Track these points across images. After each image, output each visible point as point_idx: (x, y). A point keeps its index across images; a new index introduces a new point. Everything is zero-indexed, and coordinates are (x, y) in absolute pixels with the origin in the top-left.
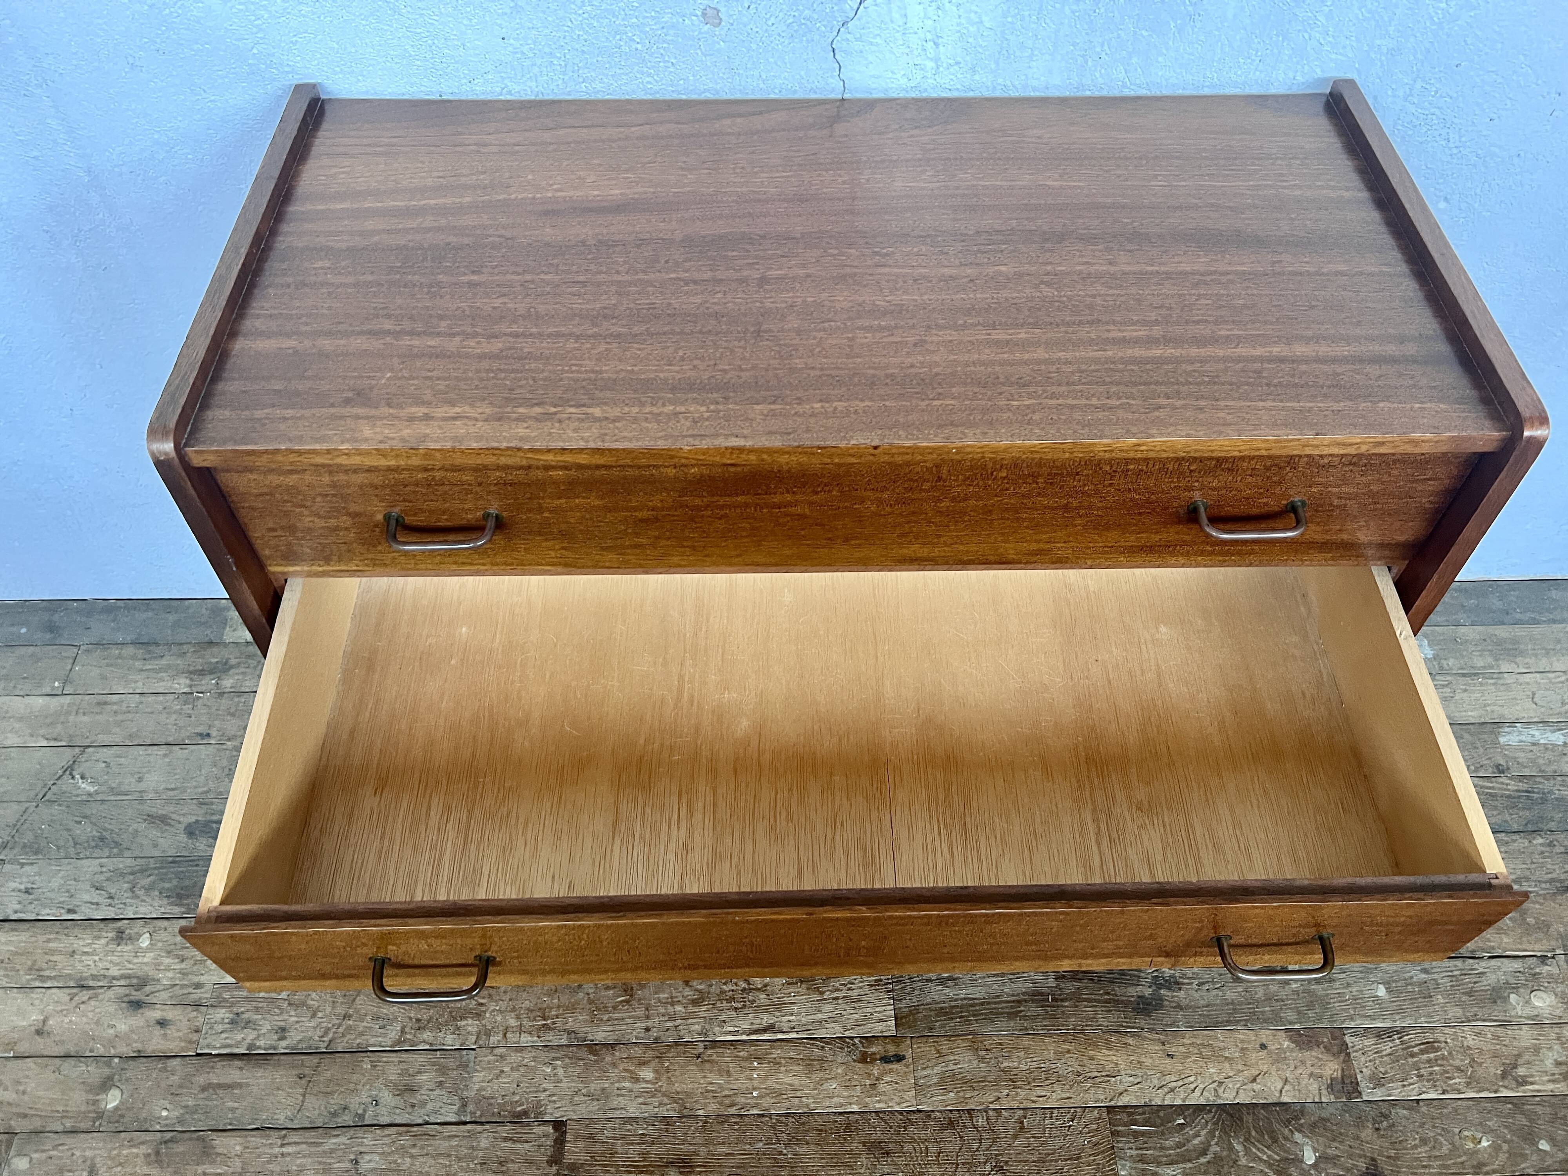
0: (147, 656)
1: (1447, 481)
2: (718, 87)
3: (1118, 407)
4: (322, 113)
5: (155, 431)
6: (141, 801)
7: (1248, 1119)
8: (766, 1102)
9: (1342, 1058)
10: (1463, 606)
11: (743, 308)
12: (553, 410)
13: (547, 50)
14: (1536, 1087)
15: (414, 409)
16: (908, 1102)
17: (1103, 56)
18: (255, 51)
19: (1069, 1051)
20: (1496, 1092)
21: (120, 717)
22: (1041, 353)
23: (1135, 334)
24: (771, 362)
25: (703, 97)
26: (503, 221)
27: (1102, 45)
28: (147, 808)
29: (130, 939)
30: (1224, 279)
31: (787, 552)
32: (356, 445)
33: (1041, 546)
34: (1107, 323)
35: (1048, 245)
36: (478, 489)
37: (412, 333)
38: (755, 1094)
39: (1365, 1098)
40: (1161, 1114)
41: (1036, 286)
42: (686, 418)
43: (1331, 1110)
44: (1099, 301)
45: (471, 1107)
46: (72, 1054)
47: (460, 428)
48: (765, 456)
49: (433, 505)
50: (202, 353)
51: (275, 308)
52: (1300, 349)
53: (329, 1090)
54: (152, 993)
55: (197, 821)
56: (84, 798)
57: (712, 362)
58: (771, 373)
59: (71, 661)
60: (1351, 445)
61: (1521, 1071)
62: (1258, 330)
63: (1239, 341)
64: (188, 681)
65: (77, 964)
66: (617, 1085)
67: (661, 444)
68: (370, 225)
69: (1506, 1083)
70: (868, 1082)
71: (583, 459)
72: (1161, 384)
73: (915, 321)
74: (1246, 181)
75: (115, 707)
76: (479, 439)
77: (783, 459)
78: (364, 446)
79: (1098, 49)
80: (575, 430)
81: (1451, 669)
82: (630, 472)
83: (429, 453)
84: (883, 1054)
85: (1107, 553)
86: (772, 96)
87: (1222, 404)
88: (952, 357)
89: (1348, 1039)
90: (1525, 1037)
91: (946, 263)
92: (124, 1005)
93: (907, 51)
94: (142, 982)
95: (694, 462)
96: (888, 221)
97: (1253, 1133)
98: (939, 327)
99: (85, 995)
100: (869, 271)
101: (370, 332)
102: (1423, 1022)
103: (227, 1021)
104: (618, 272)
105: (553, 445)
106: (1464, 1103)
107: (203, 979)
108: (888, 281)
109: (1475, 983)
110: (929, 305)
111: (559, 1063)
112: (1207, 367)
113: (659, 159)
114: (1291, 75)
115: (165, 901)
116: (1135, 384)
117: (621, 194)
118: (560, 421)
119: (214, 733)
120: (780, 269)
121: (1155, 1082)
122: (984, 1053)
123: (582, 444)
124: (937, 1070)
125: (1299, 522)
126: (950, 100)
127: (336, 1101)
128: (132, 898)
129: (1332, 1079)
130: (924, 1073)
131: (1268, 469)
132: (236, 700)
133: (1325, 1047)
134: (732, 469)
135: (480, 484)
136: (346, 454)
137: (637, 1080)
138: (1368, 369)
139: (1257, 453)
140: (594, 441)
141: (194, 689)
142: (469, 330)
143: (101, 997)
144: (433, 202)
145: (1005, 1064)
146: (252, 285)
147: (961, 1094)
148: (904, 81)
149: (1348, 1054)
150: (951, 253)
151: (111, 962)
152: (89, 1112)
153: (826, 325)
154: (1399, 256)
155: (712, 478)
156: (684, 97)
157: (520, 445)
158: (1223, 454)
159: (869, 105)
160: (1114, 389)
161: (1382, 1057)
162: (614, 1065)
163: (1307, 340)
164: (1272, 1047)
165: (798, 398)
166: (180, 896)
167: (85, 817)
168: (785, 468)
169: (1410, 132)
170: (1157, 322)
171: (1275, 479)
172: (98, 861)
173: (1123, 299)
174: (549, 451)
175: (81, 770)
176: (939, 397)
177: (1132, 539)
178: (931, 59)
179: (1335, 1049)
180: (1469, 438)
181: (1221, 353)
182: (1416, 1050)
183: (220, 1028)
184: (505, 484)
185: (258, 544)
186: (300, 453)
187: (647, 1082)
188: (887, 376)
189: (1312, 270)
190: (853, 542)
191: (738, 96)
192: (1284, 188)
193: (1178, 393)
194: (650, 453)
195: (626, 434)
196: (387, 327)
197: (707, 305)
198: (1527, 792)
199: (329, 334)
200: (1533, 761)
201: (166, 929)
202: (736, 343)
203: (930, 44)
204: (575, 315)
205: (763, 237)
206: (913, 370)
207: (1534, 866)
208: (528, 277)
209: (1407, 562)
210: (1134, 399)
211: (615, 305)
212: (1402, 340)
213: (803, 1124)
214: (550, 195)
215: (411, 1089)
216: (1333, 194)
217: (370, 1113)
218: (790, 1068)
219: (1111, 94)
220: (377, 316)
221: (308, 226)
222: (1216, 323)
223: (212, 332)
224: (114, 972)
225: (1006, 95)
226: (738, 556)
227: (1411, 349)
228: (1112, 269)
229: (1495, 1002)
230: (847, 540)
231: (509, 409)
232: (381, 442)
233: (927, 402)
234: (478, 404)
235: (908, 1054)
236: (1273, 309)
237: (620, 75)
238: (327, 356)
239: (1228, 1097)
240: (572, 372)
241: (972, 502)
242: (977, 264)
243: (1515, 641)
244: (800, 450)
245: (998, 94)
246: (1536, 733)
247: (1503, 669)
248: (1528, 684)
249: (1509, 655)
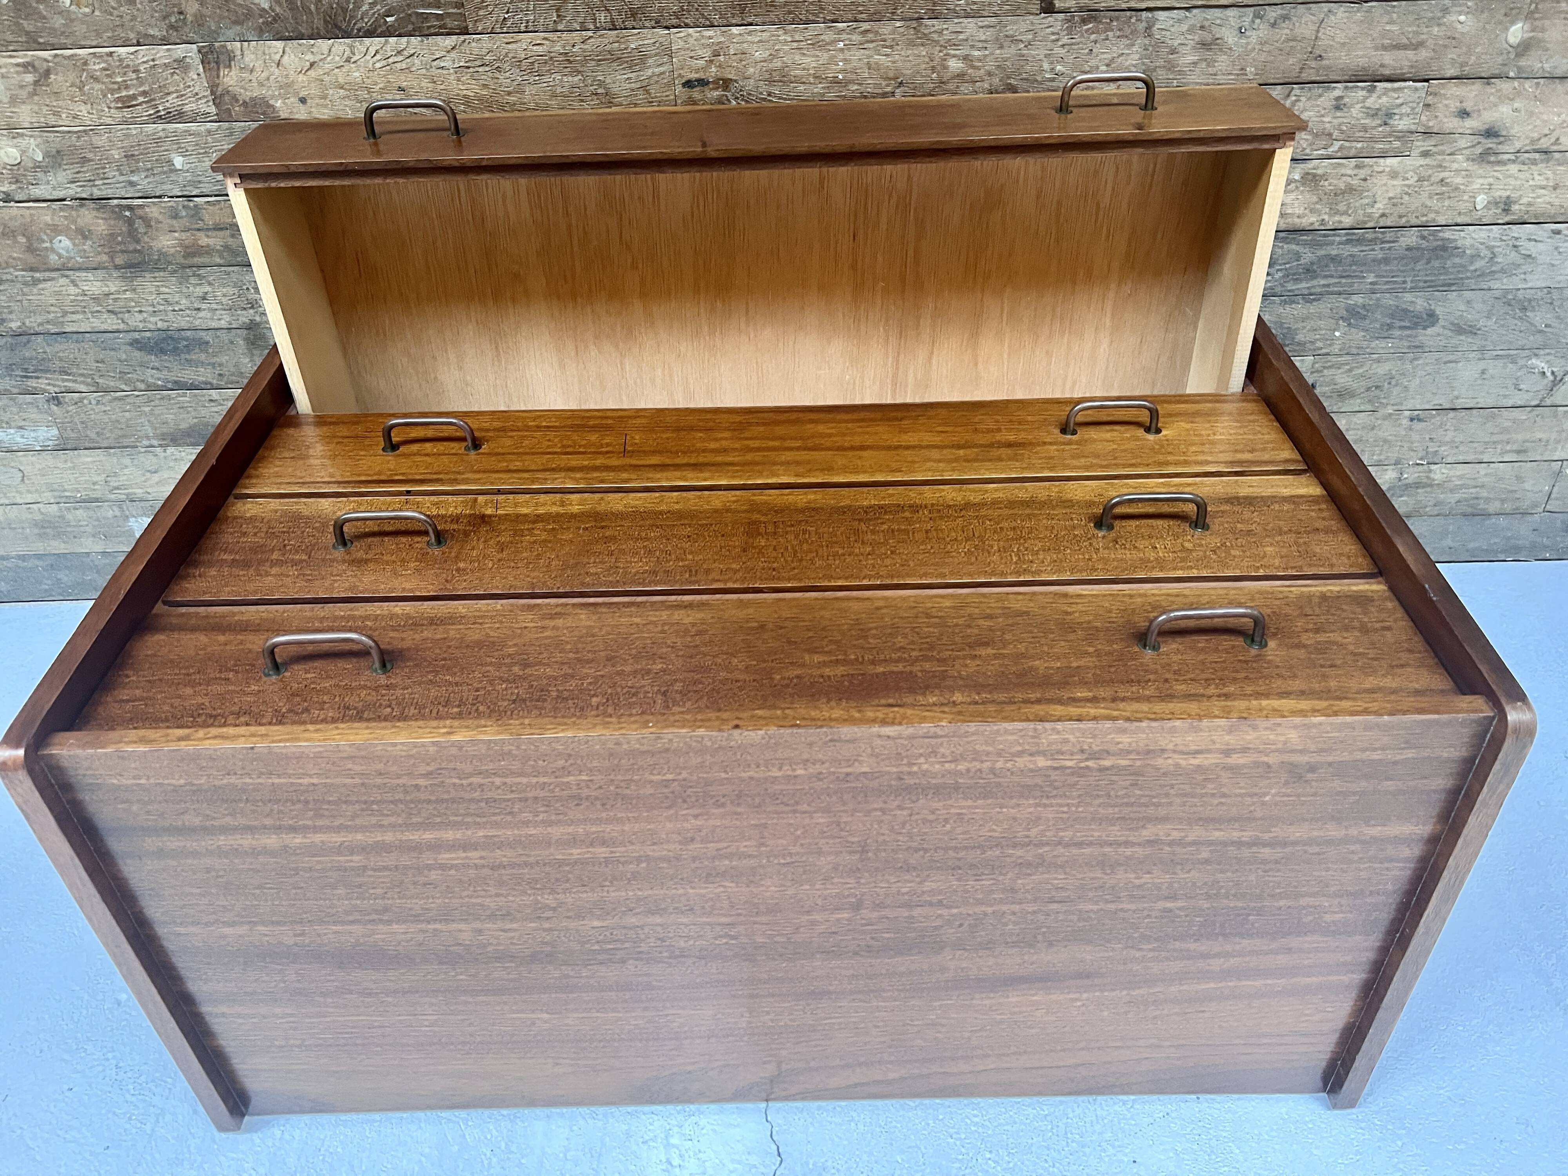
0: (1476, 501)
1: (109, 699)
2: (901, 1113)
3: (471, 775)
4: (1326, 1079)
5: (1528, 732)
6: (1482, 350)
7: (318, 23)
8: (828, 36)
9: (220, 89)
10: (98, 572)
11: (880, 878)
12: (1090, 763)
13: (1087, 1150)
14: (13, 61)
15: (1241, 761)
16: (679, 38)
17: (488, 1153)
18: (1399, 1143)
19: (509, 93)
20: (56, 56)
21: (1504, 437)
22: (556, 832)
23: (453, 855)
24: (849, 819)
25: (918, 1101)
26: (1136, 967)
27: (490, 1164)
28: (1478, 342)
29: (1497, 203)
30: (356, 916)
31: (826, 614)
32: (1306, 721)
33: (552, 623)
34: (483, 866)
35: (548, 949)
36: (1167, 676)
37: (1239, 844)
38: (841, 44)
39: (194, 46)
40: (410, 27)
41: (561, 904)
42: (943, 756)
43: (230, 33)
44: (493, 890)
45: (1141, 26)
46: (1557, 81)
47: (1192, 740)
48: (857, 715)
49: (1214, 657)
50: (1472, 820)
51: (1387, 869)
52: (272, 841)
53: (1291, 44)
54: (1473, 146)
55: (1425, 328)
56: (1542, 352)
57: (914, 818)
58: (851, 806)
59: (1552, 496)
60: (215, 737)
61: (29, 78)
62: (318, 862)
63: (339, 850)
64: (1432, 475)
65: (1551, 176)
66: (987, 52)
67: (972, 727)
68: (1282, 960)
69: (45, 65)
70: (722, 58)
71: (1058, 710)
72: (424, 801)
73: (693, 866)
74: (334, 1021)
75: (1508, 448)
76: (1172, 730)
77: (837, 713)
78: (1298, 720)
79: (494, 1160)
80: (1066, 741)
81: (110, 506)
82: (1001, 697)
83: (1226, 713)
84: (706, 88)
85: (481, 617)
86: (843, 1103)
87: (357, 780)
88: (652, 826)
89: (213, 110)
90: (25, 115)
91: (659, 929)
92: (1504, 133)
93: (701, 1155)
94: (1485, 157)
95: (935, 708)
96: (721, 973)
97: (312, 7)
98: (666, 859)
99: (1544, 144)
100: (742, 918)
101: (1285, 844)
102: (134, 129)
103: (1397, 117)
104: (1014, 914)
105: (1090, 725)
106: (88, 43)
107: (1422, 161)
108: (722, 908)
109: (78, 172)
110: (676, 883)
111: (1048, 76)
112: (374, 819)
113: (967, 1035)
114: (287, 1136)
115: (1459, 243)
116: (453, 801)
117: (1008, 997)
118: (1082, 751)
119: (1405, 422)
120: (838, 920)
121: (417, 62)
122: (599, 91)
123: (1059, 726)
124: (649, 72)
125: (272, 652)
126: (652, 1102)
127: (1284, 31)
128: (1494, 247)
129: (230, 66)
130: (662, 69)
131: (307, 710)
132: (1382, 457)
133: (237, 101)
134: (891, 701)
135: (1166, 680)
136: (1318, 711)
137: (966, 58)
138: (197, 821)
139: (318, 726)
140: (1046, 730)
141: (1425, 467)
142: (1178, 849)
143: (1528, 142)
144: (1212, 985)
145: (576, 79)
146: (1409, 893)
147: (623, 46)
148: (702, 1122)
149: (212, 93)
150: (653, 940)
151: (1516, 178)
152: (1541, 19)
153: (789, 860)
154: (165, 943)
155: (912, 691)
156: (938, 1101)
157: (1127, 724)
158: (356, 725)
159: (740, 1095)
160: (476, 795)
161: (177, 91)
162: (989, 74)
163: (266, 851)
164: (293, 99)
165: (820, 780)
166: (1444, 248)
167: (1540, 331)
168: (833, 703)
169: (157, 1075)
170: (429, 868)
171: (298, 699)
172: (1529, 285)
173: (465, 893)
174: (1095, 718)
175: (1545, 381)
176: (666, 783)
177: (453, 631)
178: (674, 1146)
179: (227, 98)
180: (84, 746)
181: (359, 836)
182: (141, 99)
183: (1405, 109)
184: (1139, 682)
185: (1400, 613)
186: (1366, 712)
187: (954, 56)
188: (723, 805)
189: (260, 928)
190: (756, 624)
191: (879, 1103)
192: (292, 1015)
193: (406, 792)
194: (983, 717)
195: (1010, 738)
196: (1267, 850)
197: (918, 879)
198: (26, 377)
199: (1330, 842)
200: (21, 410)
201: (1460, 214)
202: (888, 839)
203: (676, 1162)
204: (1062, 867)
205: (856, 953)
206: (696, 811)
207: (19, 298)
208: (1112, 907)
209: (154, 611)
210: (454, 784)
211: (1019, 878)
212: (161, 853)
213: (790, 13)
214: (1085, 995)
215: (1204, 45)
216: (238, 1009)
217: (1248, 20)
218: (804, 73)
219: (480, 1111)
220: (1276, 862)
221: (1349, 958)
222: (365, 868)
223: (1460, 842)
224: (1513, 168)
225: (593, 1109)
226: (878, 608)
227: (151, 843)
228: (477, 925)
229: (58, 152)
230: (762, 627)
231: (1138, 763)
232: (1279, 725)
233: (680, 777)
234: (1172, 768)
235: (679, 89)
236: (302, 885)
237: (1008, 1124)
238: (1333, 818)
239: (340, 46)
240: (1068, 805)
241: (628, 669)
242: (625, 928)
243: (42, 536)
244: (819, 723)
245: (601, 1110)
246: (19, 439)
247: (55, 507)
248: (29, 492)
249: (49, 522)
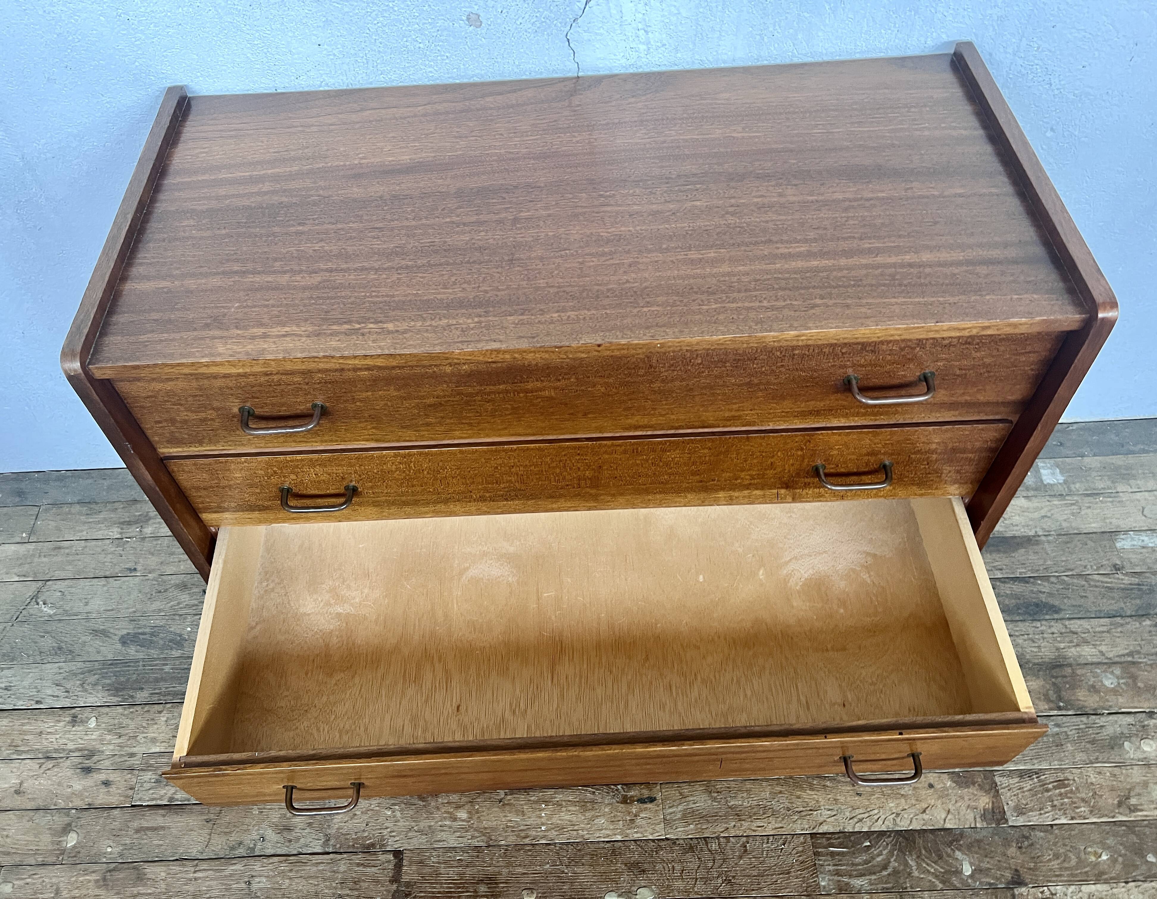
0: (89, 512)
1: (1044, 353)
2: (483, 72)
3: (784, 307)
4: (189, 106)
5: (66, 354)
6: (88, 619)
7: (920, 841)
8: (553, 834)
9: (992, 794)
10: (1087, 442)
11: (500, 242)
12: (358, 326)
13: (352, 52)
14: (1145, 813)
15: (255, 330)
16: (659, 832)
17: (776, 34)
18: (137, 64)
19: (781, 792)
20: (1113, 817)
21: (71, 558)
22: (725, 268)
23: (798, 250)
24: (521, 283)
25: (471, 81)
26: (322, 183)
27: (775, 26)
28: (91, 625)
29: (82, 722)
30: (867, 204)
31: (540, 424)
32: (213, 359)
33: (733, 413)
34: (777, 242)
35: (732, 184)
36: (306, 387)
37: (254, 272)
38: (543, 828)
39: (1010, 824)
40: (852, 838)
41: (723, 216)
42: (457, 329)
43: (984, 833)
44: (771, 225)
45: (332, 842)
46: (42, 807)
47: (289, 344)
48: (516, 355)
49: (274, 400)
50: (100, 295)
51: (154, 258)
52: (926, 257)
53: (227, 830)
54: (99, 761)
55: (128, 634)
56: (46, 618)
57: (477, 285)
58: (520, 292)
59: (34, 517)
60: (964, 329)
61: (1133, 801)
62: (894, 242)
63: (878, 252)
64: (119, 530)
65: (44, 741)
66: (440, 823)
67: (438, 349)
68: (222, 191)
69: (1121, 810)
70: (628, 818)
71: (379, 362)
72: (817, 288)
73: (629, 247)
74: (886, 126)
75: (67, 551)
76: (303, 351)
77: (530, 356)
78: (218, 359)
79: (771, 29)
80: (374, 341)
81: (1078, 491)
82: (418, 370)
83: (266, 363)
84: (639, 796)
85: (784, 416)
86: (524, 77)
87: (864, 301)
88: (658, 274)
89: (997, 779)
90: (1136, 775)
91: (654, 201)
92: (78, 770)
93: (624, 38)
94: (91, 754)
95: (463, 361)
96: (611, 170)
97: (923, 852)
98: (650, 251)
99: (50, 764)
100: (596, 210)
101: (223, 273)
102: (1056, 765)
103: (153, 781)
104: (407, 219)
105: (358, 353)
106: (1089, 826)
107: (134, 750)
108: (609, 217)
109: (1098, 733)
110: (641, 234)
111: (397, 807)
112: (853, 273)
113: (437, 131)
114: (922, 40)
115: (106, 694)
116: (798, 288)
117: (410, 159)
118: (363, 335)
119: (139, 568)
120: (529, 211)
121: (848, 814)
122: (716, 795)
123: (379, 352)
124: (680, 808)
125: (929, 389)
126: (660, 74)
127: (234, 838)
128: (82, 691)
129: (984, 810)
130: (671, 810)
131: (902, 349)
132: (155, 543)
133: (979, 785)
134: (494, 365)
135: (307, 384)
136: (205, 366)
137: (455, 819)
138: (978, 269)
139: (891, 338)
140: (388, 349)
141: (124, 536)
142: (297, 268)
143: (61, 765)
144: (270, 172)
145: (732, 803)
146: (138, 241)
147: (699, 826)
148: (623, 61)
149: (998, 791)
150: (658, 193)
151: (69, 739)
152: (55, 850)
153: (563, 253)
154: (1006, 180)
155: (479, 372)
156: (458, 81)
157: (333, 354)
158: (865, 340)
159: (598, 80)
160: (780, 293)
161: (1023, 792)
162: (438, 808)
163: (930, 249)
164: (938, 786)
165: (541, 310)
166: (117, 690)
167: (48, 633)
168: (534, 363)
169: (1020, 80)
170: (815, 240)
171: (908, 357)
172: (57, 665)
173: (790, 223)
174: (355, 357)
175: (43, 598)
176: (648, 304)
177: (803, 406)
178: (643, 43)
179: (987, 787)
180: (1055, 321)
181: (864, 261)
182: (1050, 786)
183: (147, 786)
184: (326, 383)
185: (149, 433)
186: (172, 366)
187: (463, 821)
188: (608, 290)
189: (936, 193)
190: (589, 416)
191: (498, 78)
192: (916, 130)
193: (830, 294)
194: (431, 356)
195: (411, 343)
196: (236, 268)
197: (473, 241)
198: (1139, 585)
199: (193, 275)
200: (1143, 560)
201: (107, 714)
202: (495, 270)
203: (642, 32)
204: (375, 253)
205: (516, 187)
206: (628, 285)
207: (1143, 642)
208: (340, 226)
209: (1018, 416)
210: (796, 300)
211: (404, 244)
212: (1006, 245)
213: (579, 850)
214: (356, 162)
215: (288, 829)
216: (954, 133)
217: (258, 847)
218: (570, 808)
219: (783, 63)
220: (228, 261)
221: (177, 194)
222: (861, 239)
223: (107, 279)
224: (71, 746)
225: (702, 67)
226: (506, 428)
227: (1012, 253)
228: (783, 200)
229: (1112, 748)
230: (585, 414)
231: (324, 327)
232: (231, 356)
233: (638, 309)
234: (303, 324)
235: (659, 796)
236: (906, 226)
237: (408, 67)
238: (192, 292)
239: (903, 825)
240: (372, 297)
241: (677, 383)
242: (678, 201)
243: (1128, 468)
244: (542, 349)
245: (696, 67)
246: (1146, 539)
247: (1119, 490)
248: (1139, 500)
249: (1123, 479)
